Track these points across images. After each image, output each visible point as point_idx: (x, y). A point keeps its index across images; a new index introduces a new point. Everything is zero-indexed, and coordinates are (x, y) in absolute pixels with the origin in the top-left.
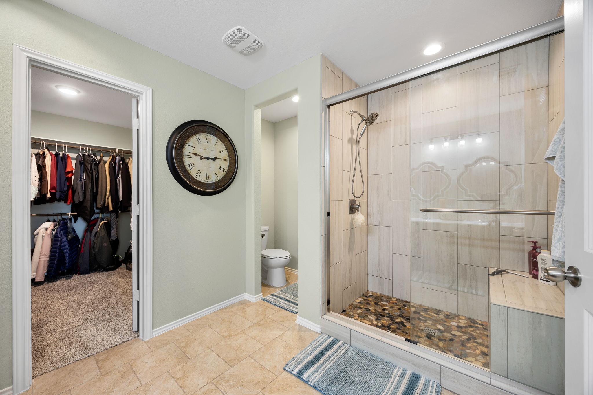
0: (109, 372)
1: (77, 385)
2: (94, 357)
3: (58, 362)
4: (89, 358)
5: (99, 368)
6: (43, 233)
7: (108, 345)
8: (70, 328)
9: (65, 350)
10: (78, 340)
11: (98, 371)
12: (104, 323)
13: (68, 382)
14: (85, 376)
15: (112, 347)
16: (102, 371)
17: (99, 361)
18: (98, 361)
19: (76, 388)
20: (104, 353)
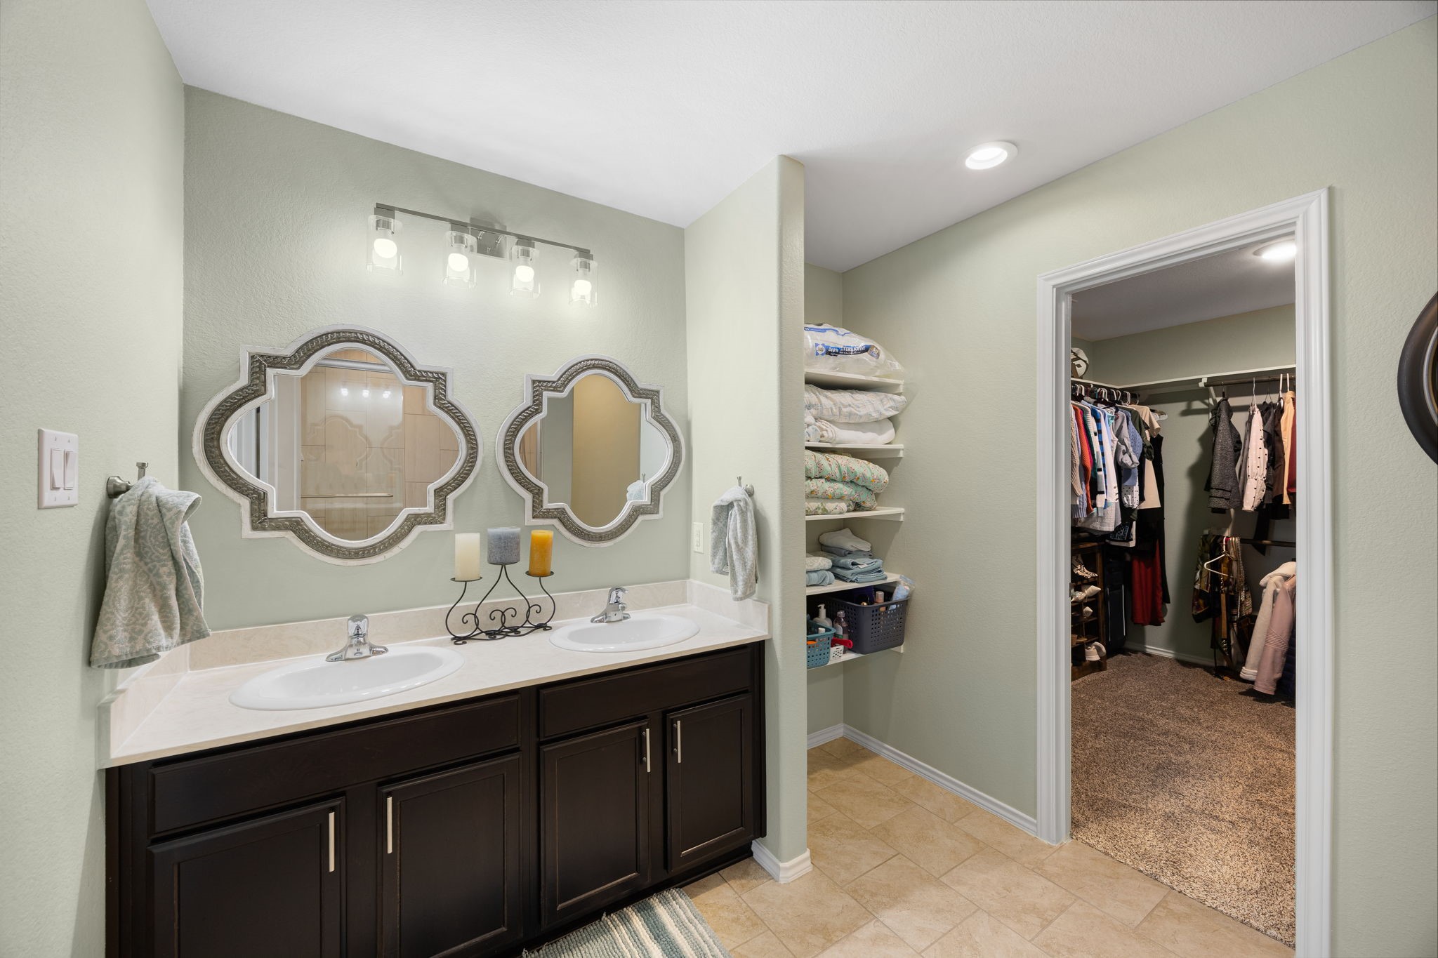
0: (1151, 940)
1: (1092, 903)
2: (1169, 893)
3: (1117, 846)
4: (1158, 886)
5: (1150, 916)
6: (1277, 586)
7: (1215, 897)
8: (1207, 812)
9: (1149, 839)
10: (1186, 842)
11: (1142, 919)
12: (1269, 854)
13: (1091, 885)
14: (1118, 903)
15: (1216, 909)
16: (1145, 924)
17: (1164, 908)
18: (1165, 905)
19: (1087, 904)
20: (1190, 906)
